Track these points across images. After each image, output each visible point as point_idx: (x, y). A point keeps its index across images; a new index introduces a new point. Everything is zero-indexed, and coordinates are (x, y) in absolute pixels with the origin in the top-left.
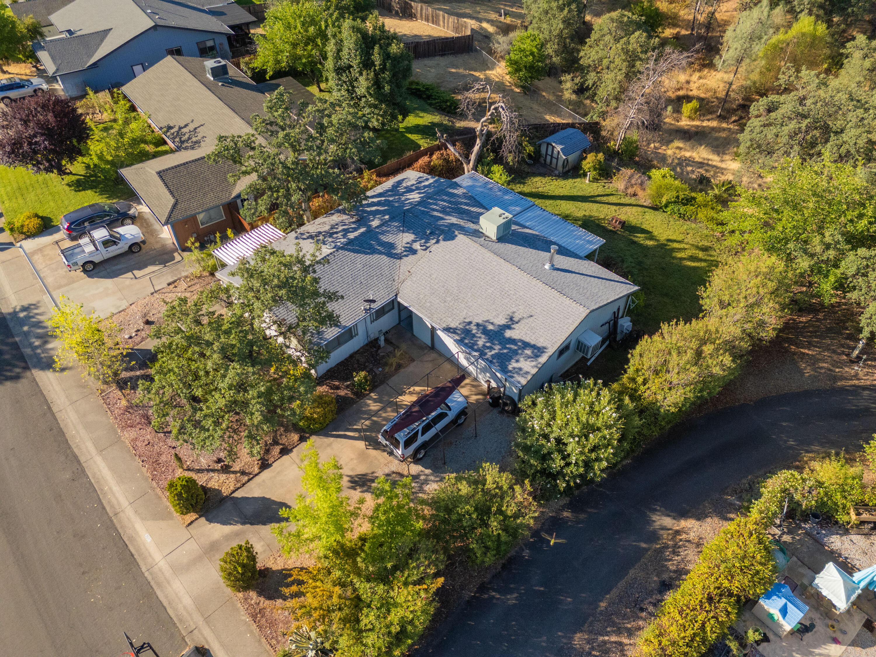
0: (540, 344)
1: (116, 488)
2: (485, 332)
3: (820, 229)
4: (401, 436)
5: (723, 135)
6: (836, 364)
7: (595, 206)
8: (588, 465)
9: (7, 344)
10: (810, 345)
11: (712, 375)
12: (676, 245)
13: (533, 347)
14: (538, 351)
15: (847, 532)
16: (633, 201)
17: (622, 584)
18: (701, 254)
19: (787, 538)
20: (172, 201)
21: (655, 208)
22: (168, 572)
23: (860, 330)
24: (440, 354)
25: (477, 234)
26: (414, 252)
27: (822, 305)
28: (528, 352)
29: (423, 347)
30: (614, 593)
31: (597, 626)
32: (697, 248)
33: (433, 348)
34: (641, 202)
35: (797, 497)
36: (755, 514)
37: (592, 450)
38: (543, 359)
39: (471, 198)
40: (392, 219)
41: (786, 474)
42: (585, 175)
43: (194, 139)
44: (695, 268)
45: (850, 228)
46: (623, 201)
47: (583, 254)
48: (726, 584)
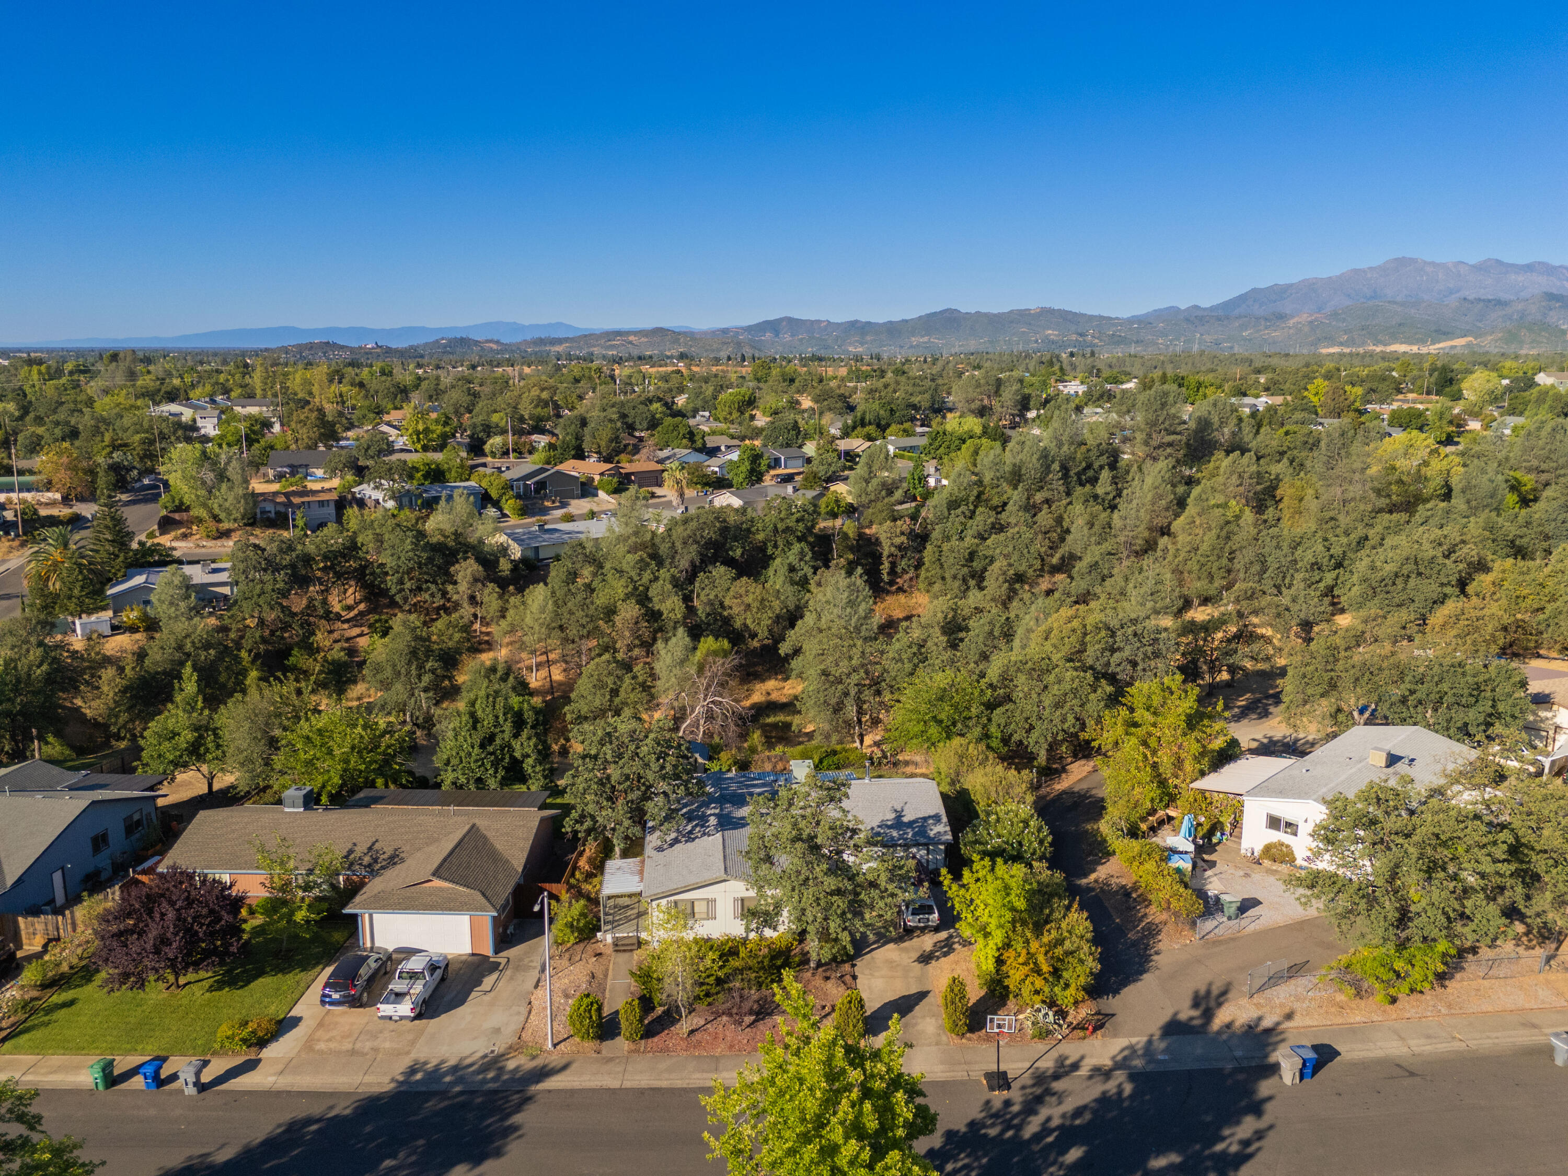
0: (931, 813)
2: (889, 827)
13: (930, 817)
14: (936, 817)
20: (477, 893)
28: (930, 822)
43: (384, 856)
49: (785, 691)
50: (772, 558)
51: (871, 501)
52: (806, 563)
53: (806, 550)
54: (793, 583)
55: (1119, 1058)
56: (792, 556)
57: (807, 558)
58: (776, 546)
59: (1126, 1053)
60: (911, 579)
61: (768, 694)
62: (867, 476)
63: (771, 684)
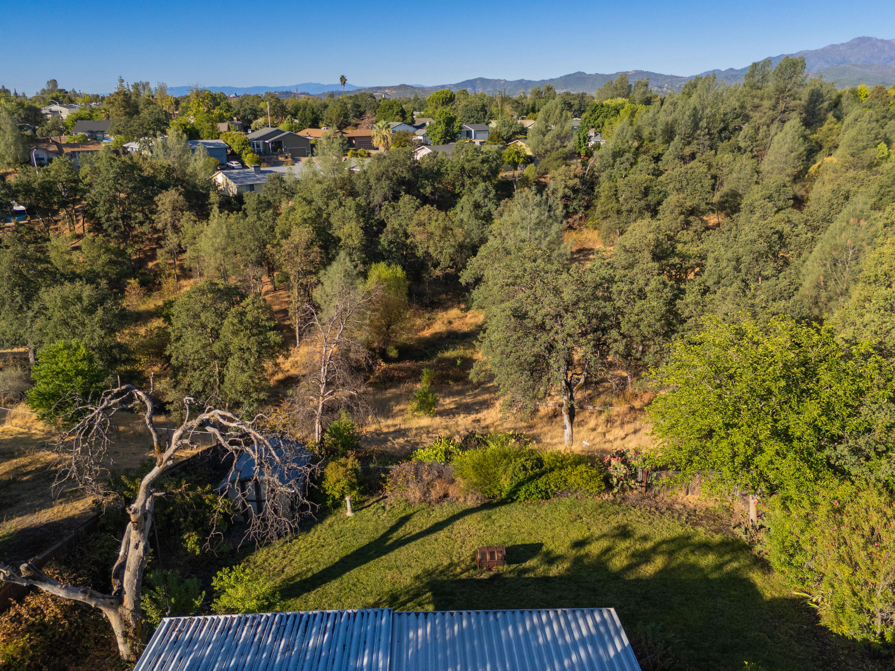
16: (449, 510)
46: (438, 517)
49: (467, 320)
50: (459, 196)
51: (547, 151)
52: (490, 200)
53: (490, 188)
54: (477, 217)
56: (478, 195)
57: (491, 195)
58: (463, 185)
60: (581, 218)
61: (450, 323)
62: (544, 130)
63: (454, 313)
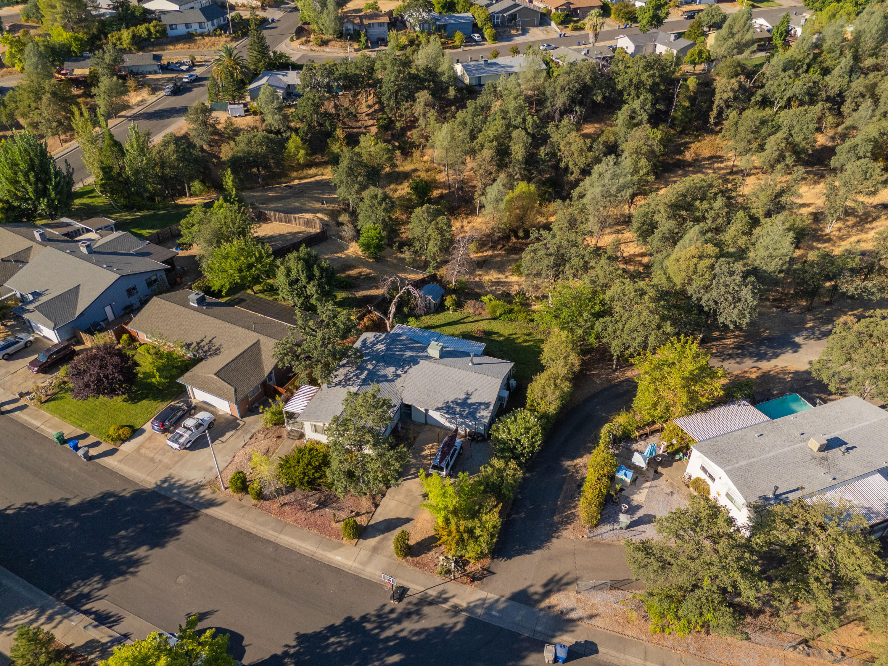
0: (487, 401)
1: (303, 545)
2: (457, 404)
3: (581, 315)
4: (443, 465)
5: (498, 259)
6: (608, 374)
7: (463, 326)
8: (532, 445)
9: (170, 503)
10: (594, 369)
11: (564, 392)
12: (514, 336)
13: (484, 404)
14: (487, 405)
15: (637, 442)
16: (480, 318)
17: (563, 493)
18: (528, 338)
19: (616, 452)
20: (233, 389)
21: (494, 319)
22: (361, 567)
23: (612, 356)
24: (431, 425)
25: (428, 358)
26: (400, 376)
27: (593, 348)
28: (483, 407)
29: (420, 425)
30: (561, 497)
31: (561, 511)
32: (525, 335)
33: (426, 423)
34: (485, 317)
35: (614, 433)
36: (601, 445)
37: (533, 438)
38: (491, 408)
39: (410, 339)
40: (378, 362)
41: (607, 425)
42: (448, 309)
43: (214, 348)
44: (528, 346)
45: (593, 311)
46: (476, 319)
47: (480, 354)
48: (602, 472)
51: (723, 57)
55: (472, 605)
59: (478, 602)
